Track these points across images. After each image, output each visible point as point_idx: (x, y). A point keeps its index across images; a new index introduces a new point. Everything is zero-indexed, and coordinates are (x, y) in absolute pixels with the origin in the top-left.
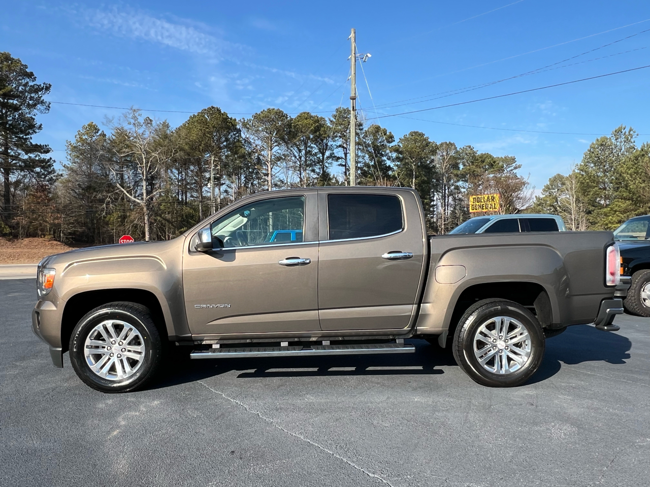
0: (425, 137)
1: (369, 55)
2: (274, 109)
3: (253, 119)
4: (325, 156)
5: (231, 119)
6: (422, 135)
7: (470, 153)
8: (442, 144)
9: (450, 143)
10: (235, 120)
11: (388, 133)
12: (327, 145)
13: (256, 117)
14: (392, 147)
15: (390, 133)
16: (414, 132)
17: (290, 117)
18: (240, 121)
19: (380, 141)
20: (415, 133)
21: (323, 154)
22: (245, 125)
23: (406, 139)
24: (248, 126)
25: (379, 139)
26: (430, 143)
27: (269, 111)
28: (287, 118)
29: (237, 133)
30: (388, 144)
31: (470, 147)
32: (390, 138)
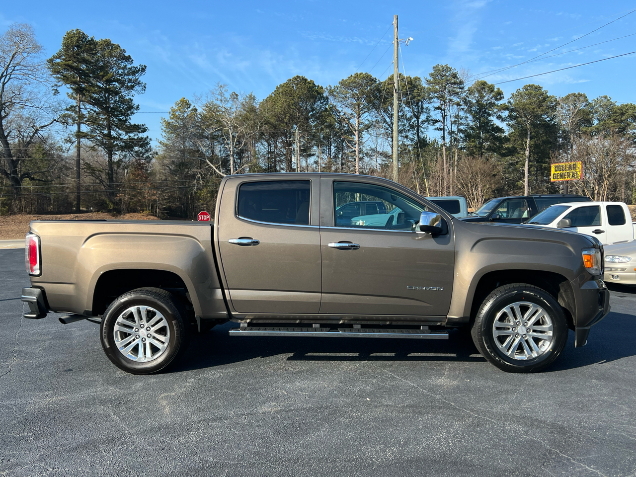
0: (543, 90)
1: (411, 39)
2: (361, 74)
3: (340, 86)
4: (420, 120)
5: (318, 86)
6: (538, 88)
7: (605, 105)
8: (568, 97)
9: (579, 94)
10: (322, 88)
11: (496, 90)
12: (422, 108)
13: (342, 83)
14: (501, 105)
15: (499, 89)
16: (529, 86)
17: (379, 80)
18: (327, 88)
19: (486, 98)
20: (531, 86)
21: (418, 118)
22: (331, 92)
23: (519, 94)
24: (335, 94)
25: (485, 97)
26: (548, 97)
27: (357, 75)
28: (375, 82)
29: (325, 101)
30: (496, 102)
31: (606, 97)
32: (499, 95)
